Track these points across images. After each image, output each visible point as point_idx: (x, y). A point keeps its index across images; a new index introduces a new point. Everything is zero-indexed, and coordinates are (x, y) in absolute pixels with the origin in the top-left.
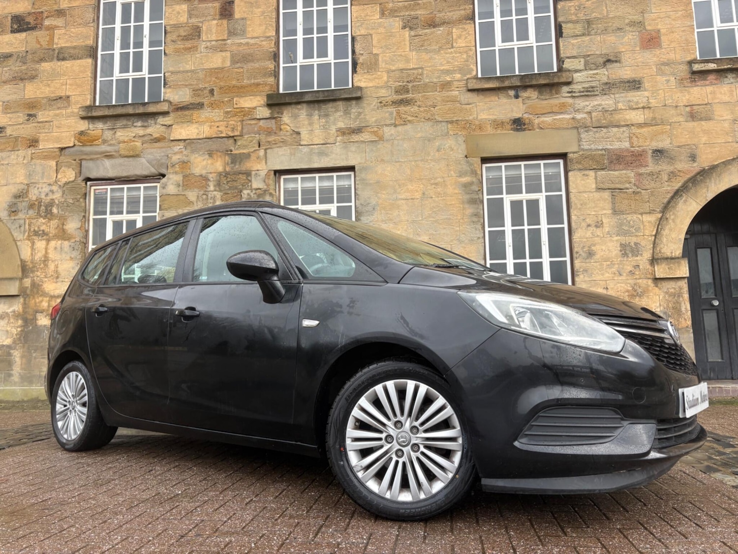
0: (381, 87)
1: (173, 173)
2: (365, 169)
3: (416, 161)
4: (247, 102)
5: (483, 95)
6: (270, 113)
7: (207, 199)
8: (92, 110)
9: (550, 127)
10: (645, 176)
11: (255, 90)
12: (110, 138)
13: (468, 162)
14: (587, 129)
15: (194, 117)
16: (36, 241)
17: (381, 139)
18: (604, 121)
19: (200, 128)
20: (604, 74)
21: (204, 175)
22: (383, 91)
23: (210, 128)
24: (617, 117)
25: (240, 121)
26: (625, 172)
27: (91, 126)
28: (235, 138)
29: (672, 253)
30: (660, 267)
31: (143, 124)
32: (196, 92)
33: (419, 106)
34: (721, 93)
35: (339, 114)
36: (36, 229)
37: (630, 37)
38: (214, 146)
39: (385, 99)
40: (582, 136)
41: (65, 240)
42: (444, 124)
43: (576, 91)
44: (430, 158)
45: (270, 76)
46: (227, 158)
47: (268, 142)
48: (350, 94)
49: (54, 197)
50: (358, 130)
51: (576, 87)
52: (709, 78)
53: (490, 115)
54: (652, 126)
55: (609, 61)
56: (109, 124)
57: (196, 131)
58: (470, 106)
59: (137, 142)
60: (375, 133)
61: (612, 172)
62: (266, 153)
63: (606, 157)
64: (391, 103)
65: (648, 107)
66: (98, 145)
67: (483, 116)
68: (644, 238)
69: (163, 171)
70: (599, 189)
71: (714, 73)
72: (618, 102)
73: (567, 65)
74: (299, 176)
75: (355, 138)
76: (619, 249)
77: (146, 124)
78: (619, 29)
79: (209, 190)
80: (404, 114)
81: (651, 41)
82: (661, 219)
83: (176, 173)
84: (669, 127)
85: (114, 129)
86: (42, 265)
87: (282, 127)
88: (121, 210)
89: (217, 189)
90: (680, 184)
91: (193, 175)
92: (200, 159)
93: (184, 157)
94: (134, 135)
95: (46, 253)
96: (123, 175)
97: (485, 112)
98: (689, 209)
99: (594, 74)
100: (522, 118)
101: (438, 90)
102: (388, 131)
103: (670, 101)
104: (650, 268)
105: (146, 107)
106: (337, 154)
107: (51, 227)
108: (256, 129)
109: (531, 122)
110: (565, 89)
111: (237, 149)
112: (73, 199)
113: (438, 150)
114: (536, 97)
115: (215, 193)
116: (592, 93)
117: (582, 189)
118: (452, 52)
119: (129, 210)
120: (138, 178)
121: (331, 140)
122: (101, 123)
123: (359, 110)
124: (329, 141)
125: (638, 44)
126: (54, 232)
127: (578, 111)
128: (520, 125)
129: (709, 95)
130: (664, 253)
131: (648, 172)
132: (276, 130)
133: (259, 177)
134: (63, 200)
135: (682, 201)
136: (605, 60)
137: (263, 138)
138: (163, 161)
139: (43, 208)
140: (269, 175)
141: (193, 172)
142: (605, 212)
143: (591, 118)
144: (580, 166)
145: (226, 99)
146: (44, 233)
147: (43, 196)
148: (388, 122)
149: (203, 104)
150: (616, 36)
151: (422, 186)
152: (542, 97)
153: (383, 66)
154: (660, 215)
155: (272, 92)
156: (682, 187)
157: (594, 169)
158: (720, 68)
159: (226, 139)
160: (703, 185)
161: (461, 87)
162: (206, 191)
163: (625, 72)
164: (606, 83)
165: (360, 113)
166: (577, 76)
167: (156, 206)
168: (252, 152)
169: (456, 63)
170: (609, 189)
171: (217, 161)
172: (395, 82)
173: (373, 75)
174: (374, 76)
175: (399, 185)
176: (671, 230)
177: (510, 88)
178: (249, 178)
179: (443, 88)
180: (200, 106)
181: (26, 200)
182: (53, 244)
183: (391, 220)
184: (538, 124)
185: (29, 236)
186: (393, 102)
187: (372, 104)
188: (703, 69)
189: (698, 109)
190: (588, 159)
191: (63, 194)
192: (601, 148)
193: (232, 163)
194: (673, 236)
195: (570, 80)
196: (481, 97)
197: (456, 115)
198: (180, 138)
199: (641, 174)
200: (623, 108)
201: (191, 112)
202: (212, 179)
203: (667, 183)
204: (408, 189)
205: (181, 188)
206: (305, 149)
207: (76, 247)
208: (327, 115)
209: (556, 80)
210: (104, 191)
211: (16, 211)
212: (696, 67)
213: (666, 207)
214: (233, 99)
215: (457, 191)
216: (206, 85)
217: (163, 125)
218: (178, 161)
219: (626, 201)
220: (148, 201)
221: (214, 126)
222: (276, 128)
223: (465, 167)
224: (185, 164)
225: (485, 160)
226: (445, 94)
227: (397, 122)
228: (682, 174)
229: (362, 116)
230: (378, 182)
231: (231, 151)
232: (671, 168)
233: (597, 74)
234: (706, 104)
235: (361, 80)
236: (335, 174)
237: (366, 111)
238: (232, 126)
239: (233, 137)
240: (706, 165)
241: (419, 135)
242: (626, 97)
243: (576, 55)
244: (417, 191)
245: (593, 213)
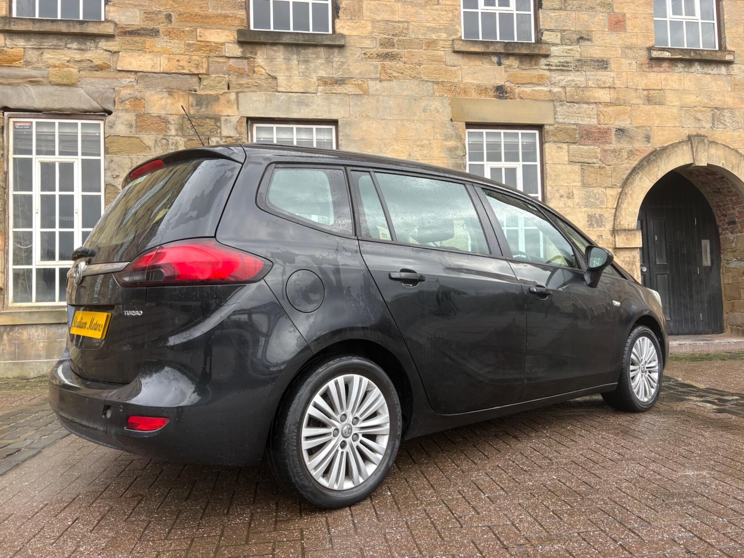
0: (366, 37)
1: (122, 110)
2: (348, 124)
3: (402, 120)
4: (215, 36)
5: (467, 58)
6: (242, 52)
7: (167, 144)
8: (10, 22)
9: (529, 97)
10: (609, 152)
11: (223, 23)
12: (35, 60)
13: (453, 126)
14: (561, 103)
15: (148, 45)
17: (366, 93)
18: (577, 97)
19: (155, 59)
20: (577, 51)
21: (163, 116)
22: (368, 42)
23: (169, 61)
24: (587, 94)
25: (205, 57)
26: (592, 147)
27: (8, 42)
28: (200, 76)
29: (629, 225)
30: (619, 237)
31: (79, 46)
32: (149, 15)
33: (405, 63)
34: (672, 81)
35: (320, 61)
37: (601, 17)
38: (174, 83)
39: (369, 50)
40: (557, 109)
42: (430, 84)
43: (553, 64)
44: (416, 118)
45: (240, 9)
46: (191, 99)
47: (240, 84)
48: (332, 41)
50: (341, 82)
51: (554, 61)
52: (663, 66)
53: (474, 79)
54: (616, 105)
55: (582, 38)
56: (34, 42)
57: (151, 62)
58: (455, 68)
59: (72, 67)
60: (359, 86)
61: (582, 147)
62: (237, 97)
63: (578, 132)
64: (376, 56)
65: (613, 88)
66: (19, 67)
67: (468, 80)
68: (607, 211)
69: (109, 107)
70: (571, 162)
71: (667, 61)
72: (589, 80)
73: (546, 37)
74: (275, 126)
75: (338, 89)
76: (587, 219)
77: (83, 47)
78: (592, 8)
79: (169, 134)
80: (389, 69)
81: (618, 24)
82: (621, 193)
83: (127, 110)
84: (630, 108)
85: (40, 49)
87: (256, 69)
88: (51, 149)
89: (180, 134)
90: (636, 162)
91: (148, 115)
92: (156, 97)
93: (137, 93)
94: (68, 59)
96: (55, 108)
97: (469, 76)
98: (643, 186)
99: (569, 50)
100: (504, 86)
101: (424, 48)
102: (374, 86)
103: (631, 84)
104: (611, 238)
105: (84, 26)
106: (318, 106)
108: (225, 68)
109: (512, 91)
110: (543, 61)
111: (203, 89)
113: (424, 111)
114: (517, 66)
115: (178, 138)
116: (567, 68)
117: (556, 161)
118: (437, 9)
119: (63, 150)
120: (75, 112)
121: (312, 89)
122: (23, 41)
123: (344, 60)
124: (309, 90)
125: (607, 25)
127: (553, 84)
128: (502, 93)
129: (663, 81)
130: (622, 225)
131: (612, 148)
132: (249, 72)
133: (229, 124)
135: (638, 178)
136: (579, 37)
137: (233, 79)
138: (108, 94)
140: (241, 123)
141: (149, 112)
142: (575, 184)
143: (566, 93)
144: (555, 139)
145: (187, 29)
148: (373, 76)
149: (158, 31)
150: (589, 15)
151: (408, 147)
152: (523, 67)
153: (368, 14)
154: (620, 190)
155: (243, 28)
156: (638, 165)
157: (567, 142)
158: (673, 57)
159: (189, 77)
160: (655, 165)
161: (446, 47)
162: (165, 135)
163: (595, 51)
164: (579, 60)
165: (343, 63)
166: (554, 50)
167: (100, 148)
168: (222, 95)
169: (442, 22)
170: (579, 162)
171: (179, 101)
172: (379, 33)
173: (357, 22)
174: (357, 24)
175: (385, 144)
176: (629, 204)
177: (494, 54)
178: (218, 124)
179: (429, 47)
180: (155, 33)
184: (519, 94)
186: (378, 55)
187: (356, 54)
188: (660, 56)
189: (654, 94)
190: (562, 132)
192: (573, 122)
193: (197, 105)
194: (630, 210)
195: (548, 53)
196: (466, 60)
197: (441, 76)
198: (130, 69)
199: (606, 151)
200: (593, 86)
201: (143, 38)
202: (173, 122)
203: (626, 161)
204: (394, 149)
205: (133, 129)
206: (283, 97)
208: (306, 61)
209: (536, 52)
210: (28, 124)
212: (655, 54)
213: (625, 183)
214: (196, 29)
215: (442, 155)
216: (162, 9)
217: (105, 50)
218: (129, 96)
219: (593, 175)
220: (88, 141)
221: (173, 59)
222: (249, 69)
223: (451, 131)
224: (137, 101)
225: (469, 125)
226: (431, 52)
227: (382, 77)
228: (638, 153)
229: (345, 66)
230: (363, 139)
231: (196, 91)
232: (630, 147)
233: (571, 50)
234: (660, 90)
235: (344, 27)
236: (314, 127)
237: (350, 61)
238: (196, 62)
239: (198, 74)
240: (658, 146)
241: (405, 93)
242: (595, 75)
243: (553, 28)
244: (403, 153)
245: (566, 185)
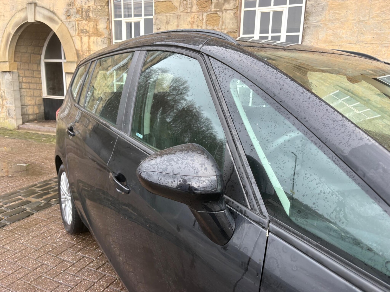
7: (187, 4)
16: (83, 37)
36: (82, 28)
41: (99, 36)
49: (90, 5)
86: (88, 53)
88: (130, 14)
95: (89, 45)
107: (90, 27)
112: (101, 6)
119: (136, 13)
126: (92, 31)
134: (95, 7)
139: (84, 13)
146: (87, 32)
147: (83, 5)
167: (152, 10)
181: (74, 7)
182: (92, 39)
183: (338, 19)
185: (79, 33)
191: (95, 2)
207: (105, 42)
211: (69, 16)
220: (147, 6)
